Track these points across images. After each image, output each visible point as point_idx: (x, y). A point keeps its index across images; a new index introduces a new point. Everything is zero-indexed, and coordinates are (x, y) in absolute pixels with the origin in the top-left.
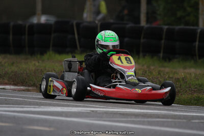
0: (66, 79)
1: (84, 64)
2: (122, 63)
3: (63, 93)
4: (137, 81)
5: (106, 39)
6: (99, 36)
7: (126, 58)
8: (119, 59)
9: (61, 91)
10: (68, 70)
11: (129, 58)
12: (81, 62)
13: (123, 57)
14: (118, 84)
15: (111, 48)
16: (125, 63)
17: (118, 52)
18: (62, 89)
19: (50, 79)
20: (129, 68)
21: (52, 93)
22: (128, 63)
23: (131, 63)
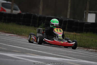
0: (37, 36)
1: (45, 31)
2: (58, 31)
3: (35, 41)
4: (62, 39)
5: (54, 22)
6: (51, 21)
7: (60, 30)
8: (57, 30)
9: (34, 40)
10: (38, 32)
11: (61, 30)
12: (44, 30)
13: (58, 29)
14: (55, 39)
15: (55, 25)
16: (59, 32)
17: (57, 27)
18: (35, 39)
19: (32, 35)
20: (60, 34)
21: (31, 41)
22: (60, 32)
23: (61, 32)
